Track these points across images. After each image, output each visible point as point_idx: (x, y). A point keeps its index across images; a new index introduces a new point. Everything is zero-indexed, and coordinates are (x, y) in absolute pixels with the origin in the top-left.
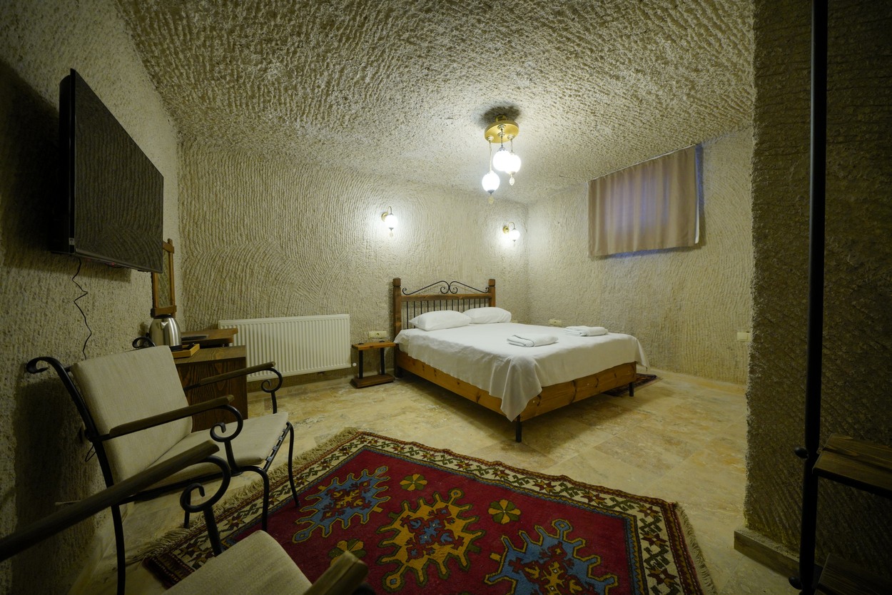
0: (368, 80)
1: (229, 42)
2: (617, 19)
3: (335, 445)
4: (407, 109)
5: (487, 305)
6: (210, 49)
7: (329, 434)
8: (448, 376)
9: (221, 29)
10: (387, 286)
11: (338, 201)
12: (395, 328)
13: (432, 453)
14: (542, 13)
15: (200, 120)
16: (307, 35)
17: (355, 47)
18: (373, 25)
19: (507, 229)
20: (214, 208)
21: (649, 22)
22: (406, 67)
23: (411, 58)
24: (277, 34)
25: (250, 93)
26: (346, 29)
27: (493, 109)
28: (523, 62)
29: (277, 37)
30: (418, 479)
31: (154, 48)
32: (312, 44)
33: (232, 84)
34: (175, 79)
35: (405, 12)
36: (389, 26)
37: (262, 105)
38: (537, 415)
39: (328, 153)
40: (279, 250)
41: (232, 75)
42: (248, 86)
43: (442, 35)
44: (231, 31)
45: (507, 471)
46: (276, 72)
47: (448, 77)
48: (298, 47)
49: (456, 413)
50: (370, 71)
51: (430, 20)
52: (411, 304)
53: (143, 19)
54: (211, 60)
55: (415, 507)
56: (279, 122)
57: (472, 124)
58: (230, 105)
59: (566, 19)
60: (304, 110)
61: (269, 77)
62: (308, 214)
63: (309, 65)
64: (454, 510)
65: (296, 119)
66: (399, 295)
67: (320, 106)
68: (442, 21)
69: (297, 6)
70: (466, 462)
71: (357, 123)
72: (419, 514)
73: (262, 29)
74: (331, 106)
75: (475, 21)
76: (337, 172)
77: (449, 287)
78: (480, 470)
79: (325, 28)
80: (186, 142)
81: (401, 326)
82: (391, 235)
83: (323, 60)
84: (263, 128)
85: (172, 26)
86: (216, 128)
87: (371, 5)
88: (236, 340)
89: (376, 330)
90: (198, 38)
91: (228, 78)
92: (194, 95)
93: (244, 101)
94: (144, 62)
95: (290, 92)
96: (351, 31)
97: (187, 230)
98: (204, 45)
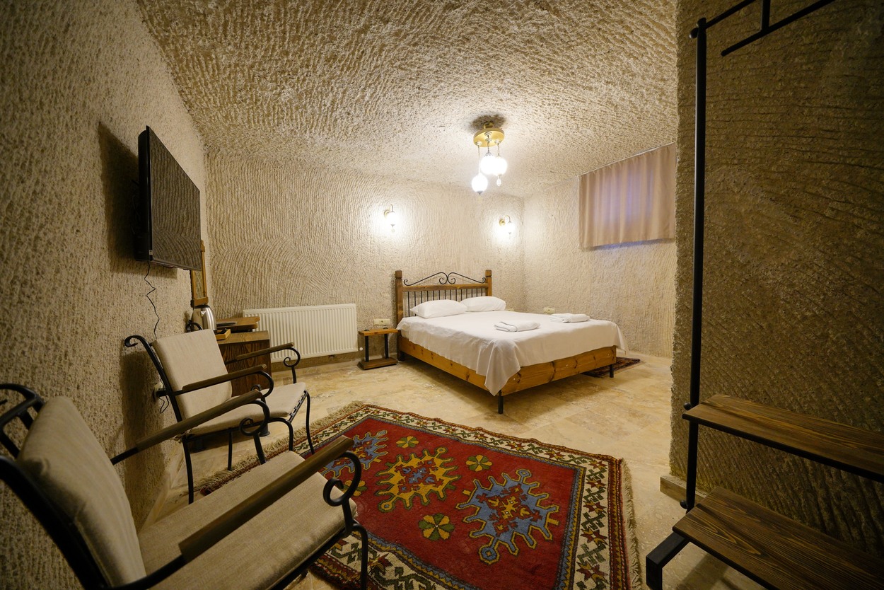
0: (367, 98)
1: (249, 75)
2: (581, 44)
3: (344, 414)
4: (403, 120)
5: (484, 294)
6: (233, 80)
7: (338, 407)
8: (443, 358)
9: (243, 66)
10: (390, 278)
11: (344, 201)
12: (397, 316)
13: (424, 421)
14: (514, 42)
15: (224, 134)
16: (314, 66)
17: (355, 74)
18: (370, 57)
19: (503, 222)
20: (237, 210)
21: (610, 45)
22: (400, 87)
23: (404, 80)
24: (289, 67)
25: (266, 112)
26: (346, 61)
27: (480, 118)
28: (503, 80)
29: (289, 69)
30: (411, 440)
31: (188, 81)
32: (319, 73)
33: (251, 106)
34: (204, 105)
35: (396, 46)
36: (383, 57)
37: (276, 121)
38: (517, 391)
39: (335, 158)
40: (293, 246)
41: (251, 99)
42: (265, 107)
43: (429, 62)
44: (252, 67)
45: (486, 435)
46: (288, 95)
47: (437, 94)
48: (307, 76)
49: (449, 391)
50: (369, 92)
51: (417, 52)
52: (412, 294)
53: (181, 61)
54: (234, 88)
55: (407, 459)
56: (291, 134)
57: (463, 130)
58: (249, 122)
59: (535, 46)
60: (313, 124)
61: (283, 100)
62: (318, 214)
63: (317, 89)
64: (438, 462)
65: (305, 132)
66: (401, 286)
67: (326, 120)
68: (428, 51)
69: (306, 46)
70: (453, 428)
71: (359, 132)
72: (410, 464)
73: (276, 64)
74: (336, 120)
75: (456, 51)
76: (343, 175)
77: (447, 278)
78: (463, 434)
79: (329, 61)
80: (211, 153)
81: (403, 314)
82: (393, 231)
83: (328, 85)
84: (277, 139)
85: (204, 65)
86: (237, 140)
87: (367, 43)
88: (261, 327)
89: (380, 318)
90: (225, 73)
91: (248, 101)
92: (219, 116)
93: (261, 118)
94: (179, 92)
95: (300, 110)
96: (351, 63)
97: (214, 231)
98: (229, 78)
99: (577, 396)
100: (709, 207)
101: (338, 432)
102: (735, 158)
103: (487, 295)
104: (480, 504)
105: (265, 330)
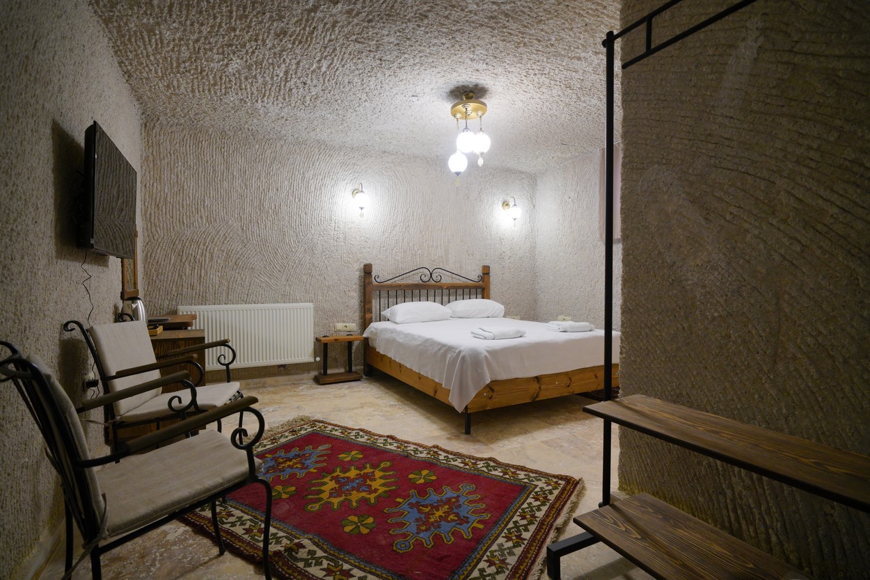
0: (324, 69)
1: (194, 48)
2: (552, 18)
4: (367, 90)
5: (479, 296)
6: (177, 53)
8: (411, 370)
9: (188, 40)
10: (358, 273)
11: (304, 177)
12: (365, 319)
13: (376, 437)
14: (476, 17)
15: (164, 103)
16: (264, 41)
17: (308, 47)
18: (322, 32)
19: (507, 205)
20: (176, 189)
21: (585, 19)
22: (359, 59)
23: (362, 53)
24: (237, 41)
25: (212, 82)
26: (297, 36)
27: (458, 88)
28: (473, 51)
29: (237, 43)
30: (356, 454)
31: (129, 54)
32: (268, 46)
33: (195, 76)
34: (145, 75)
35: (349, 23)
36: (337, 32)
37: (223, 91)
38: (488, 408)
39: (292, 128)
40: (240, 232)
41: (196, 69)
42: (211, 77)
43: (387, 35)
44: (197, 41)
45: (440, 452)
46: (236, 66)
47: (402, 65)
48: (256, 49)
49: (416, 410)
50: (325, 64)
51: (372, 27)
52: (384, 294)
53: (123, 36)
54: (178, 59)
55: (345, 470)
56: (241, 103)
57: (440, 100)
58: (193, 91)
59: (501, 21)
60: (265, 93)
61: (230, 70)
62: (271, 194)
63: (267, 60)
64: (378, 474)
65: (257, 101)
66: (370, 283)
67: (280, 90)
68: (384, 27)
69: (254, 23)
70: (406, 445)
71: (318, 102)
72: (347, 475)
73: (223, 38)
74: (290, 90)
75: (415, 26)
76: (303, 146)
77: (431, 274)
78: (416, 451)
79: (279, 36)
80: (149, 123)
81: (371, 318)
82: (362, 215)
83: (280, 57)
84: (225, 108)
85: (147, 39)
86: (179, 109)
87: (318, 20)
88: (196, 325)
89: (344, 322)
90: (168, 46)
91: (192, 72)
92: (160, 85)
93: (206, 88)
94: (118, 63)
95: (250, 81)
96: (302, 37)
97: (149, 213)
98: (173, 50)
99: (567, 420)
100: (645, 205)
101: (276, 444)
102: (663, 158)
103: (483, 298)
104: (409, 510)
105: (202, 328)
